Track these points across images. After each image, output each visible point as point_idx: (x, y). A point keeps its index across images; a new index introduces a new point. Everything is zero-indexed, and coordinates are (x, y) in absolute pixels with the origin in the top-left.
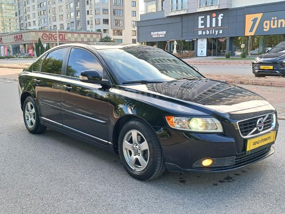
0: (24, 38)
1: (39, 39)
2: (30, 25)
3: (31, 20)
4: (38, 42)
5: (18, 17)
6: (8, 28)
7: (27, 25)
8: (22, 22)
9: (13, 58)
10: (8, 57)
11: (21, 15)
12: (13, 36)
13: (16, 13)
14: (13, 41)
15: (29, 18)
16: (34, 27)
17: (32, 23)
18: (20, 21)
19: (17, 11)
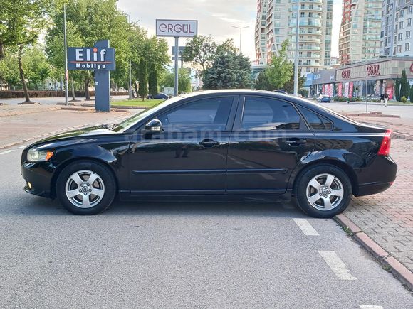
0: (381, 71)
1: (404, 72)
2: (400, 50)
3: (402, 43)
4: (400, 77)
5: (383, 39)
6: (372, 56)
7: (395, 50)
8: (389, 45)
9: (358, 100)
10: (351, 100)
11: (389, 35)
12: (366, 67)
13: (382, 32)
14: (365, 74)
15: (400, 39)
16: (407, 53)
17: (403, 48)
18: (386, 45)
19: (384, 30)
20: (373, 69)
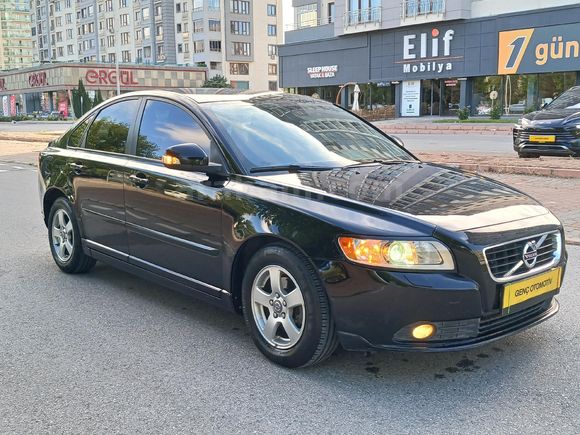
0: (49, 80)
1: (81, 82)
2: (61, 54)
3: (64, 44)
4: (77, 88)
5: (36, 38)
6: (18, 60)
7: (54, 54)
8: (45, 47)
9: (26, 119)
10: (17, 119)
11: (44, 32)
12: (28, 75)
13: (33, 30)
14: (27, 85)
15: (60, 39)
16: (70, 58)
17: (65, 50)
18: (41, 46)
19: (36, 25)
20: (37, 78)
